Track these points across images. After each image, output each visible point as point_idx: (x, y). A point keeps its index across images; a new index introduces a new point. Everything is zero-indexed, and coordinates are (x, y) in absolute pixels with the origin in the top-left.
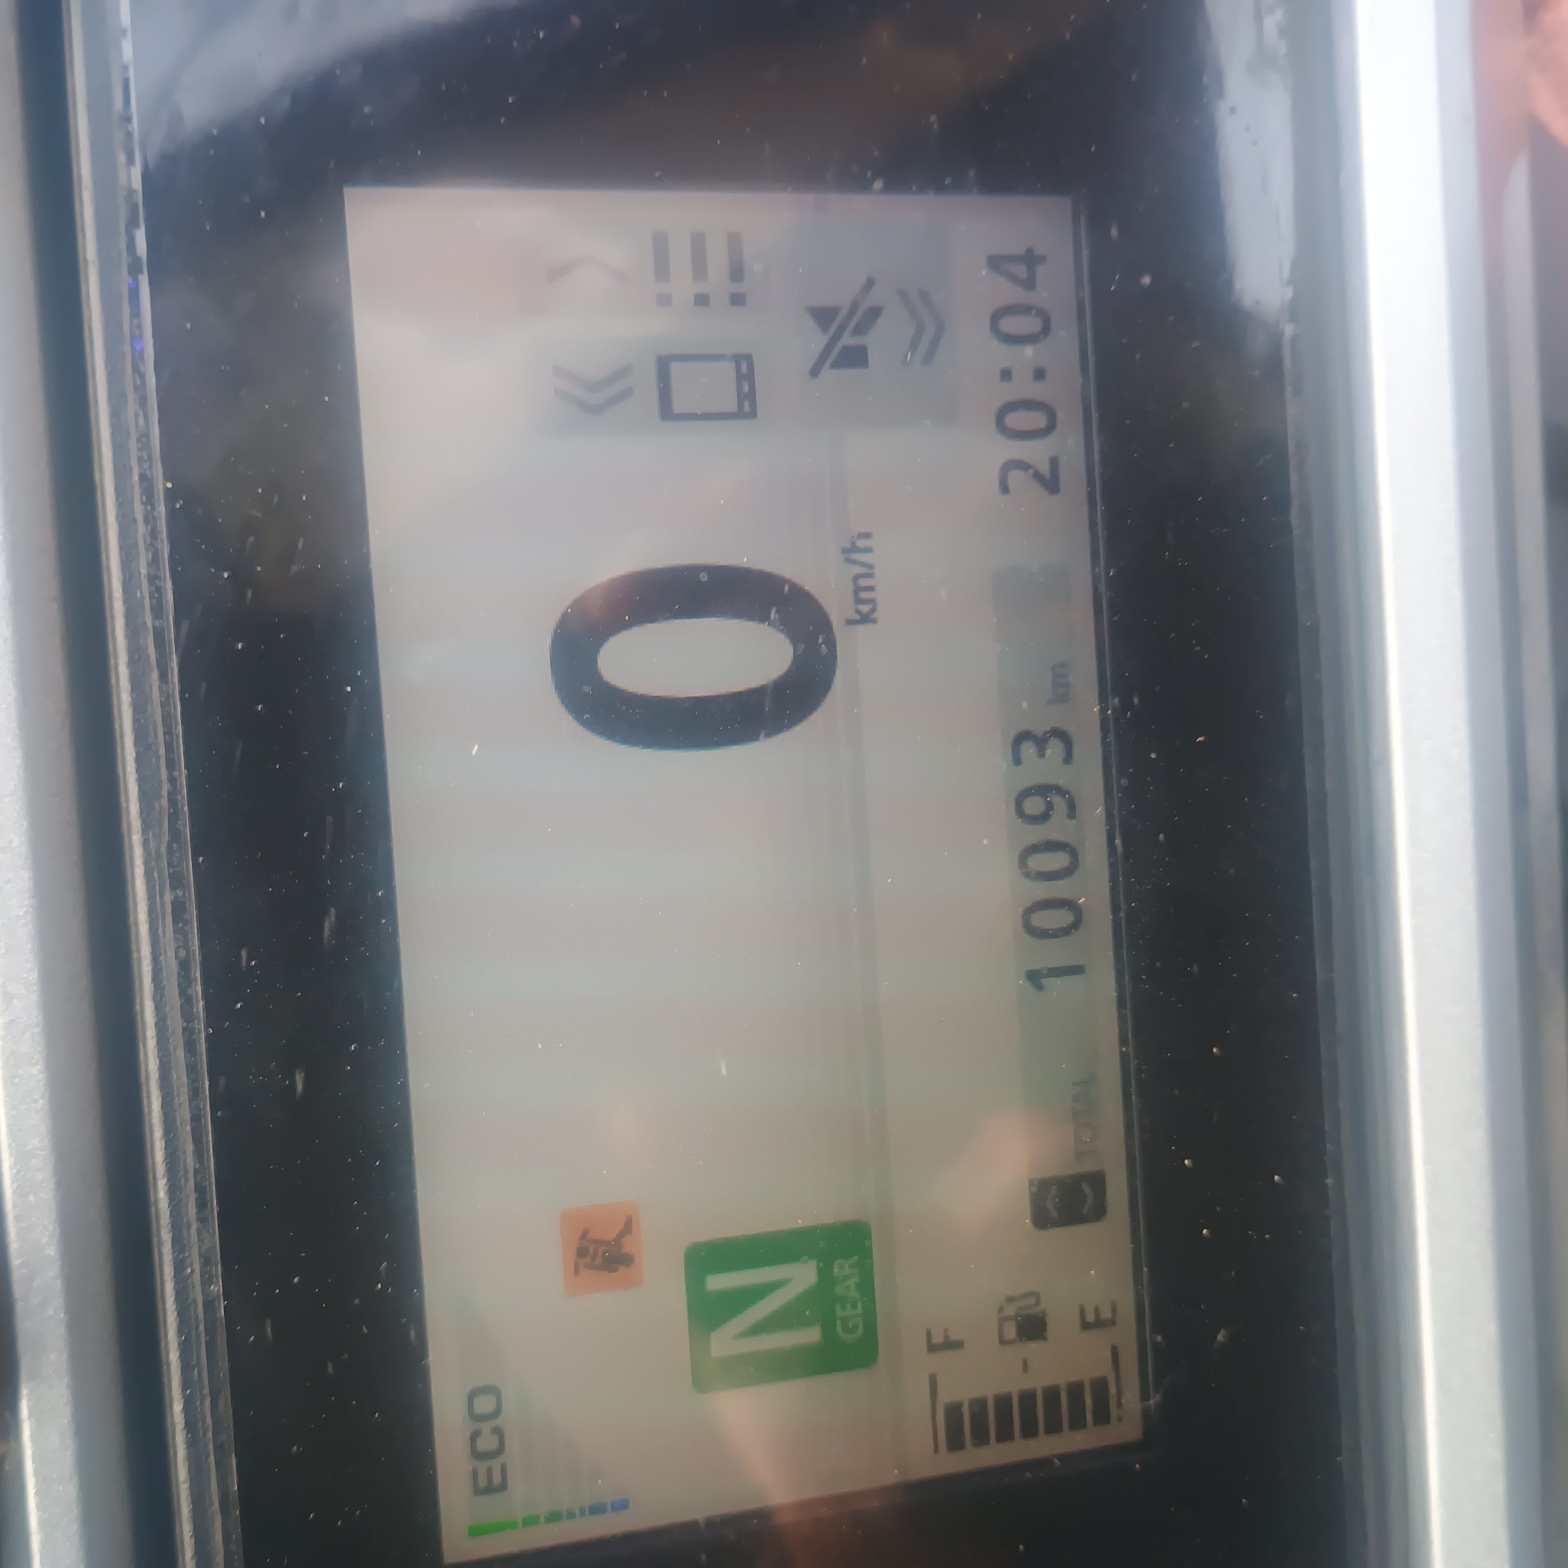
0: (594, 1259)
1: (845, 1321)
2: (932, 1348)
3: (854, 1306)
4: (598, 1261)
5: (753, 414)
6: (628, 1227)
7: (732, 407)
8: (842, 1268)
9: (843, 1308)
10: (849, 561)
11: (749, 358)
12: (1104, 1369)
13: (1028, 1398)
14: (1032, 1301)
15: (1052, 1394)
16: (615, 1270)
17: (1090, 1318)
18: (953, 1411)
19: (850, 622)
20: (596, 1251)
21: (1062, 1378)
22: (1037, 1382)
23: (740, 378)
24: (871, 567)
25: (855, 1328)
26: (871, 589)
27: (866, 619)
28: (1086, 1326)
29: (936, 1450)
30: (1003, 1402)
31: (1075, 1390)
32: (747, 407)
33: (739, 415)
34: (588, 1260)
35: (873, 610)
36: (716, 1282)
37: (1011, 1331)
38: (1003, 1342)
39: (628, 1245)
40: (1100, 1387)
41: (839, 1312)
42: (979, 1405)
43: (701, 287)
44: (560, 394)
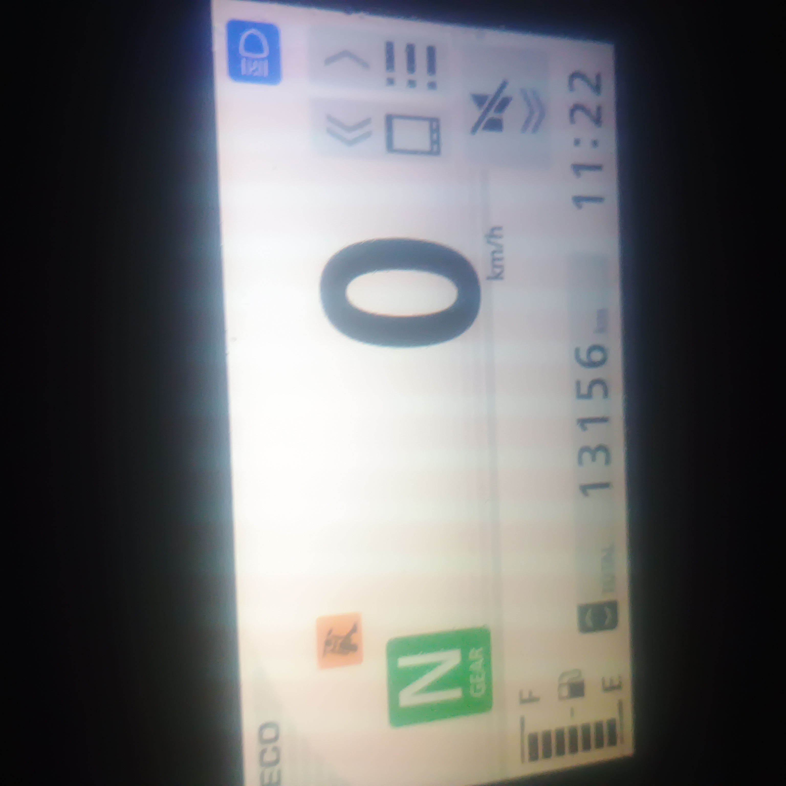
0: (335, 647)
1: (475, 685)
2: (523, 701)
3: (480, 676)
4: (338, 648)
5: (438, 153)
6: (355, 629)
7: (427, 148)
8: (474, 654)
9: (474, 678)
10: (489, 242)
11: (437, 120)
12: (614, 714)
13: (573, 731)
14: (577, 674)
15: (586, 729)
16: (347, 654)
17: (608, 684)
18: (533, 739)
19: (489, 278)
20: (336, 642)
21: (591, 719)
22: (579, 721)
23: (432, 132)
24: (501, 247)
25: (481, 689)
26: (501, 259)
27: (498, 277)
28: (605, 689)
29: (523, 760)
30: (560, 734)
31: (599, 726)
32: (435, 148)
33: (431, 153)
34: (331, 647)
35: (502, 272)
36: (404, 662)
37: (565, 692)
38: (561, 698)
39: (354, 639)
40: (612, 725)
41: (472, 680)
42: (547, 736)
43: (412, 77)
44: (330, 131)
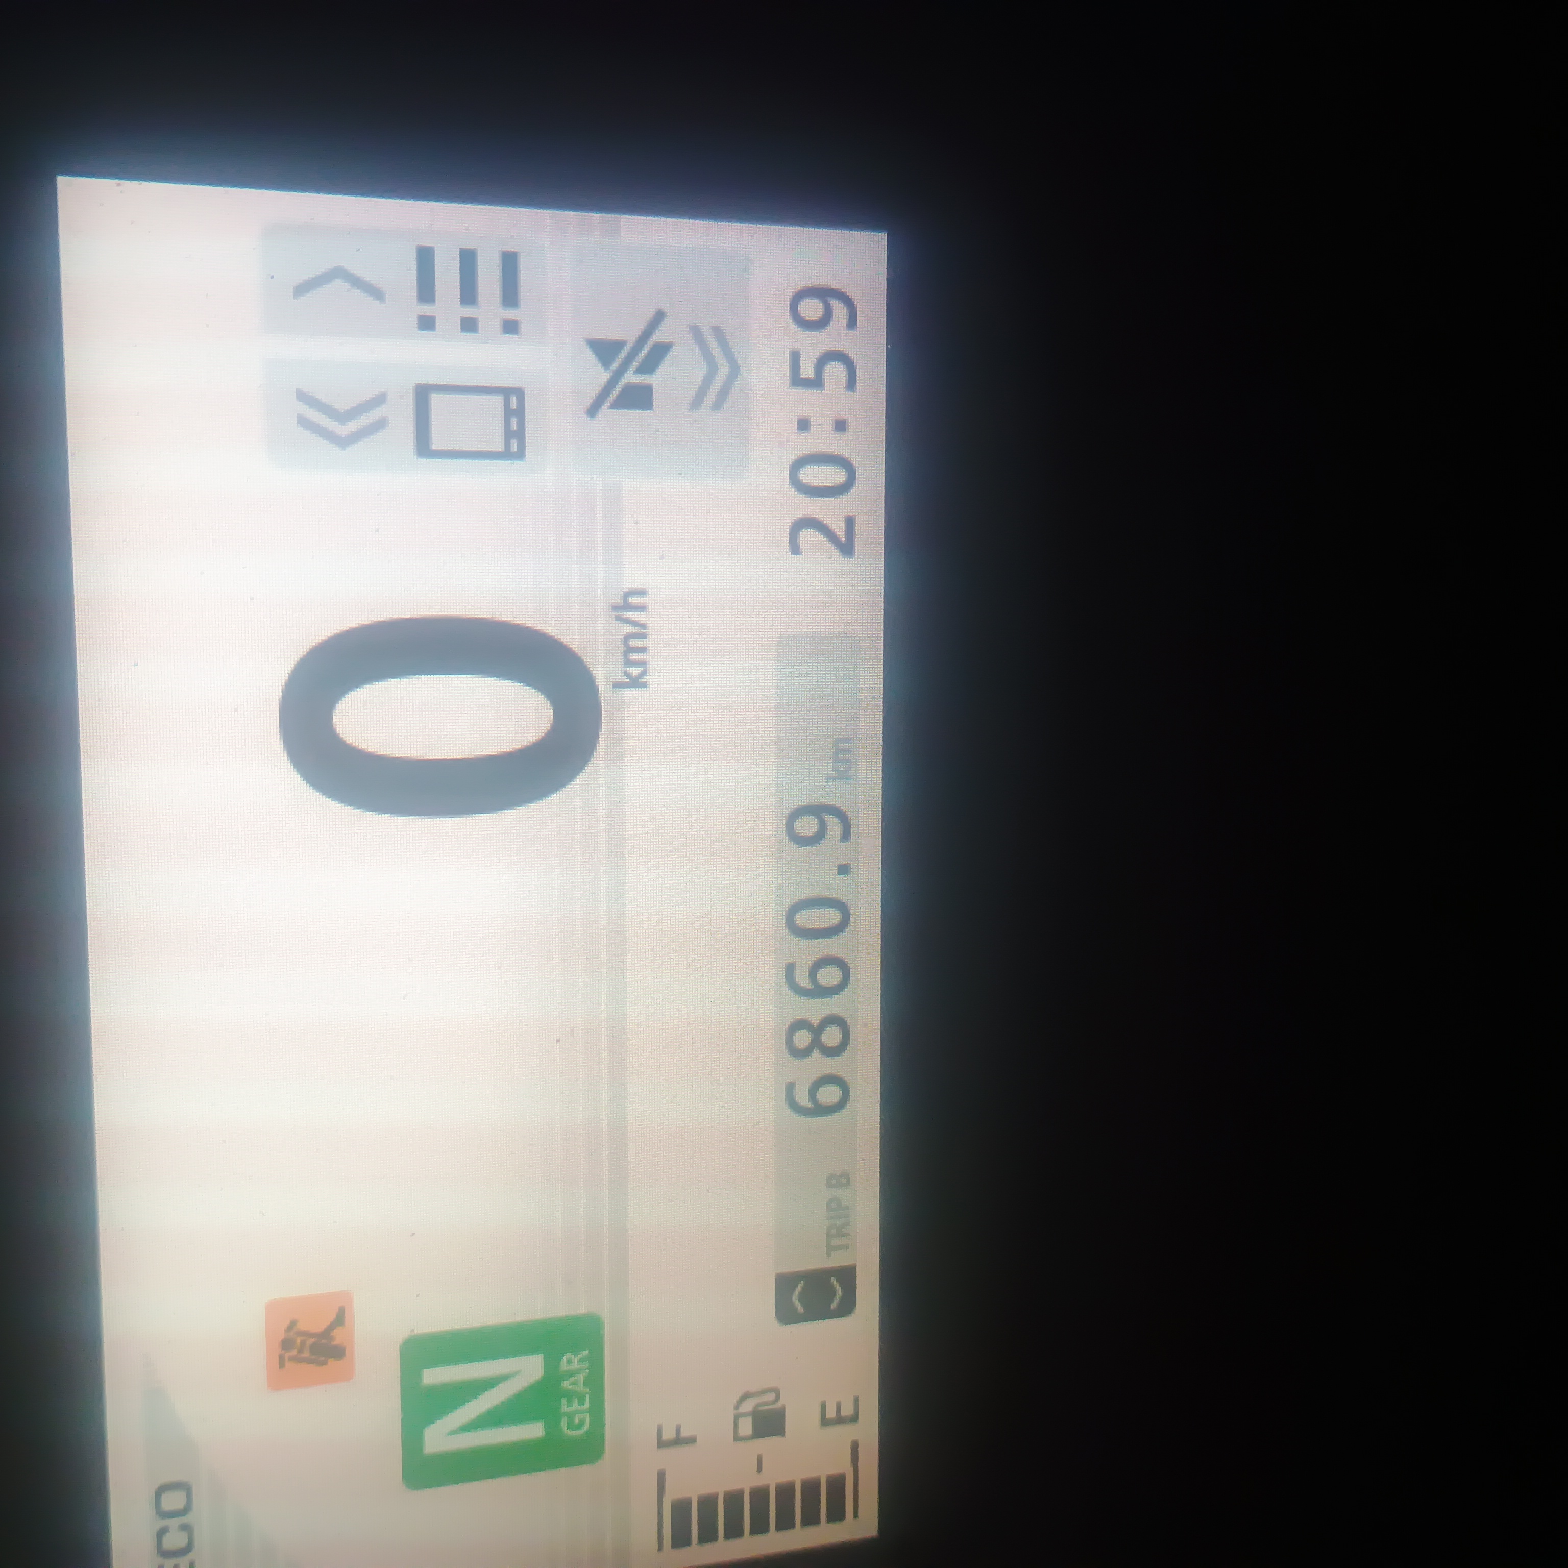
0: (300, 1351)
1: (570, 1417)
2: (662, 1444)
3: (581, 1402)
4: (306, 1354)
5: (520, 454)
6: (340, 1319)
7: (499, 447)
8: (571, 1362)
9: (569, 1403)
10: (619, 619)
11: (519, 393)
12: (843, 1466)
13: (760, 1496)
14: (771, 1397)
15: (785, 1492)
16: (324, 1363)
17: (831, 1413)
18: (681, 1509)
19: (617, 685)
20: (303, 1343)
21: (797, 1475)
22: (772, 1478)
23: (508, 413)
24: (643, 626)
25: (581, 1423)
26: (643, 650)
27: (636, 683)
28: (825, 1422)
29: (660, 1548)
30: (734, 1500)
31: (811, 1488)
32: (514, 447)
33: (506, 455)
34: (294, 1352)
35: (644, 673)
36: (433, 1376)
37: (746, 1428)
38: (737, 1438)
39: (338, 1336)
40: (836, 1485)
41: (565, 1408)
42: (707, 1503)
43: (469, 312)
44: (303, 422)
